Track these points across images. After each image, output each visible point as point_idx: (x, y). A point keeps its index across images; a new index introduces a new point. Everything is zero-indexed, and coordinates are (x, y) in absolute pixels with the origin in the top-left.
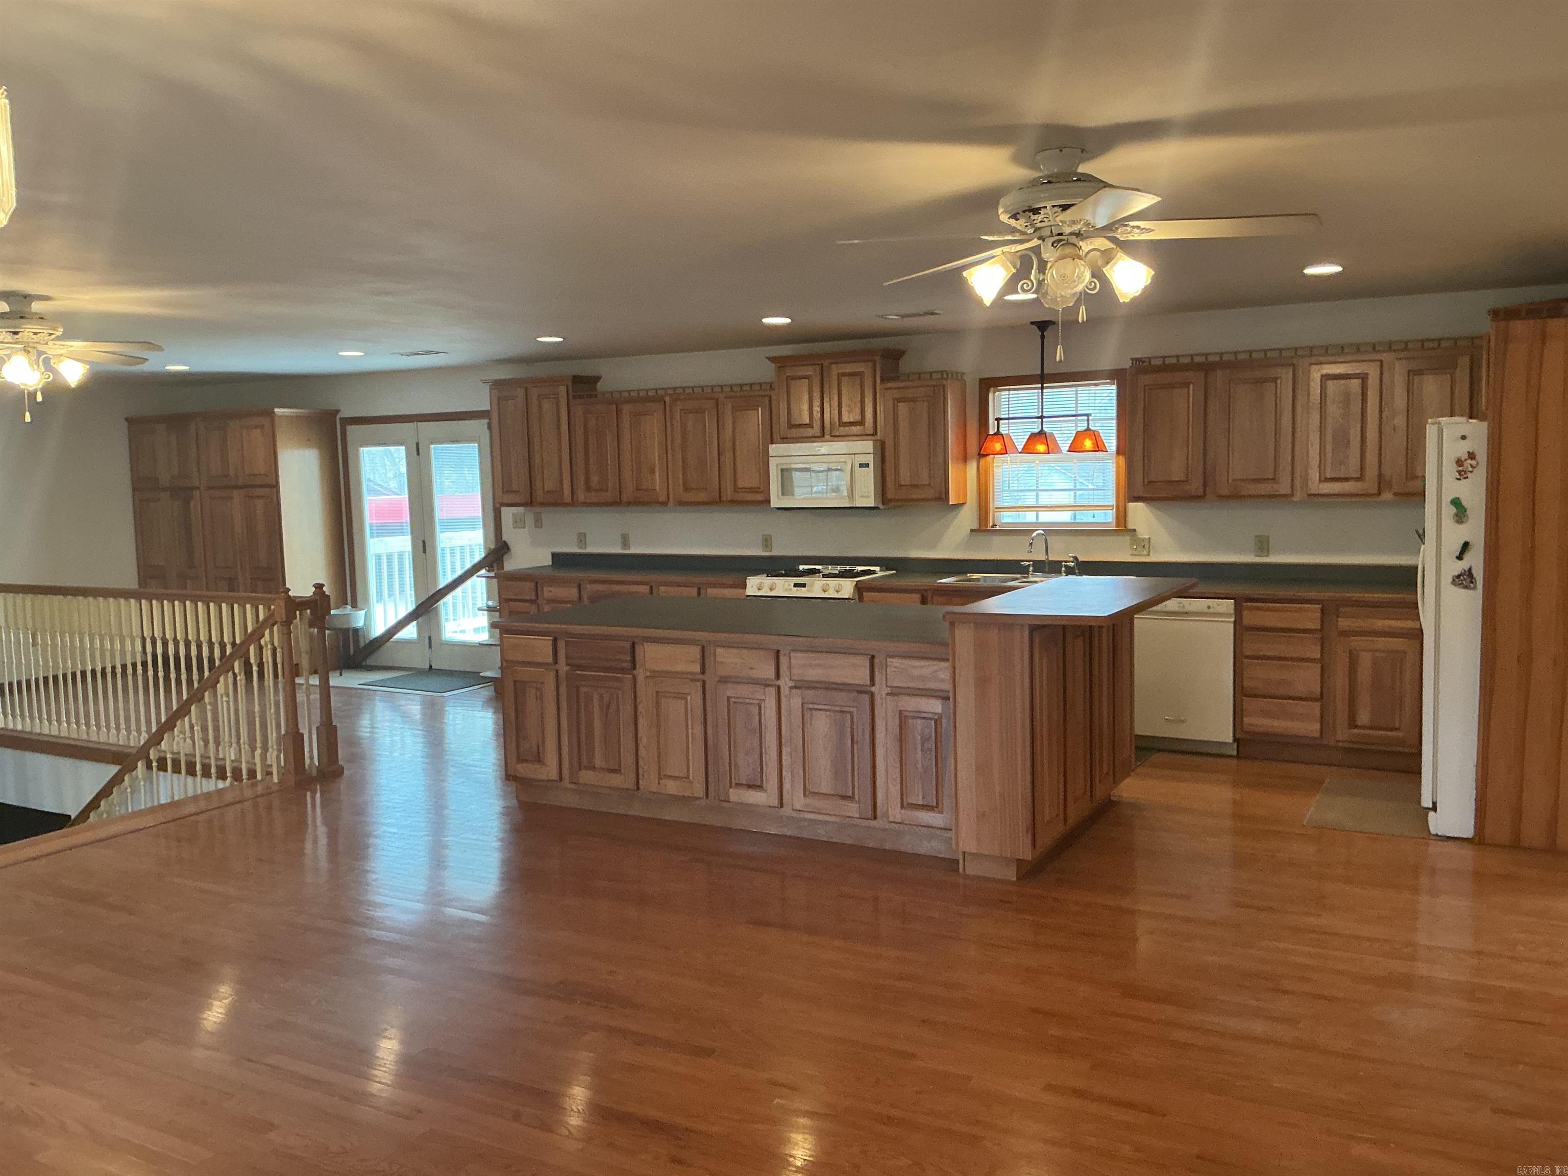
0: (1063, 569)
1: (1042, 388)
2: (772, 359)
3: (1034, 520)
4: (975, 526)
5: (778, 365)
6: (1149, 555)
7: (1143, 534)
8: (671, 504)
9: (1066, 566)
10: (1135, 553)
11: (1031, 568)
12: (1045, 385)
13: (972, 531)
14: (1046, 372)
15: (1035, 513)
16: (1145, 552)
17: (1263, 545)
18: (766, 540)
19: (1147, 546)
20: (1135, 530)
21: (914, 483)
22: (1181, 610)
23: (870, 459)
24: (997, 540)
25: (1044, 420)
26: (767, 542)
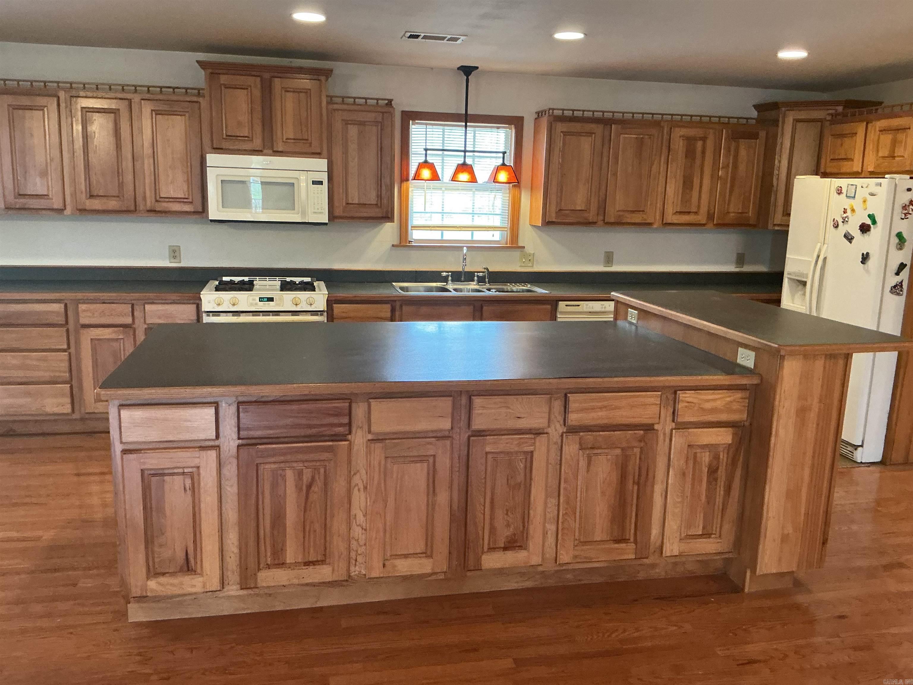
0: (476, 278)
1: (466, 126)
2: (202, 64)
3: (439, 238)
4: (396, 242)
5: (210, 71)
6: (532, 266)
7: (529, 249)
8: (68, 212)
9: (478, 276)
10: (523, 265)
11: (450, 278)
12: (468, 124)
13: (393, 246)
14: (469, 113)
15: (440, 232)
16: (530, 265)
17: (609, 259)
18: (174, 251)
19: (532, 260)
20: (524, 247)
21: (361, 202)
22: (603, 310)
23: (324, 177)
24: (414, 254)
25: (467, 154)
26: (175, 253)
